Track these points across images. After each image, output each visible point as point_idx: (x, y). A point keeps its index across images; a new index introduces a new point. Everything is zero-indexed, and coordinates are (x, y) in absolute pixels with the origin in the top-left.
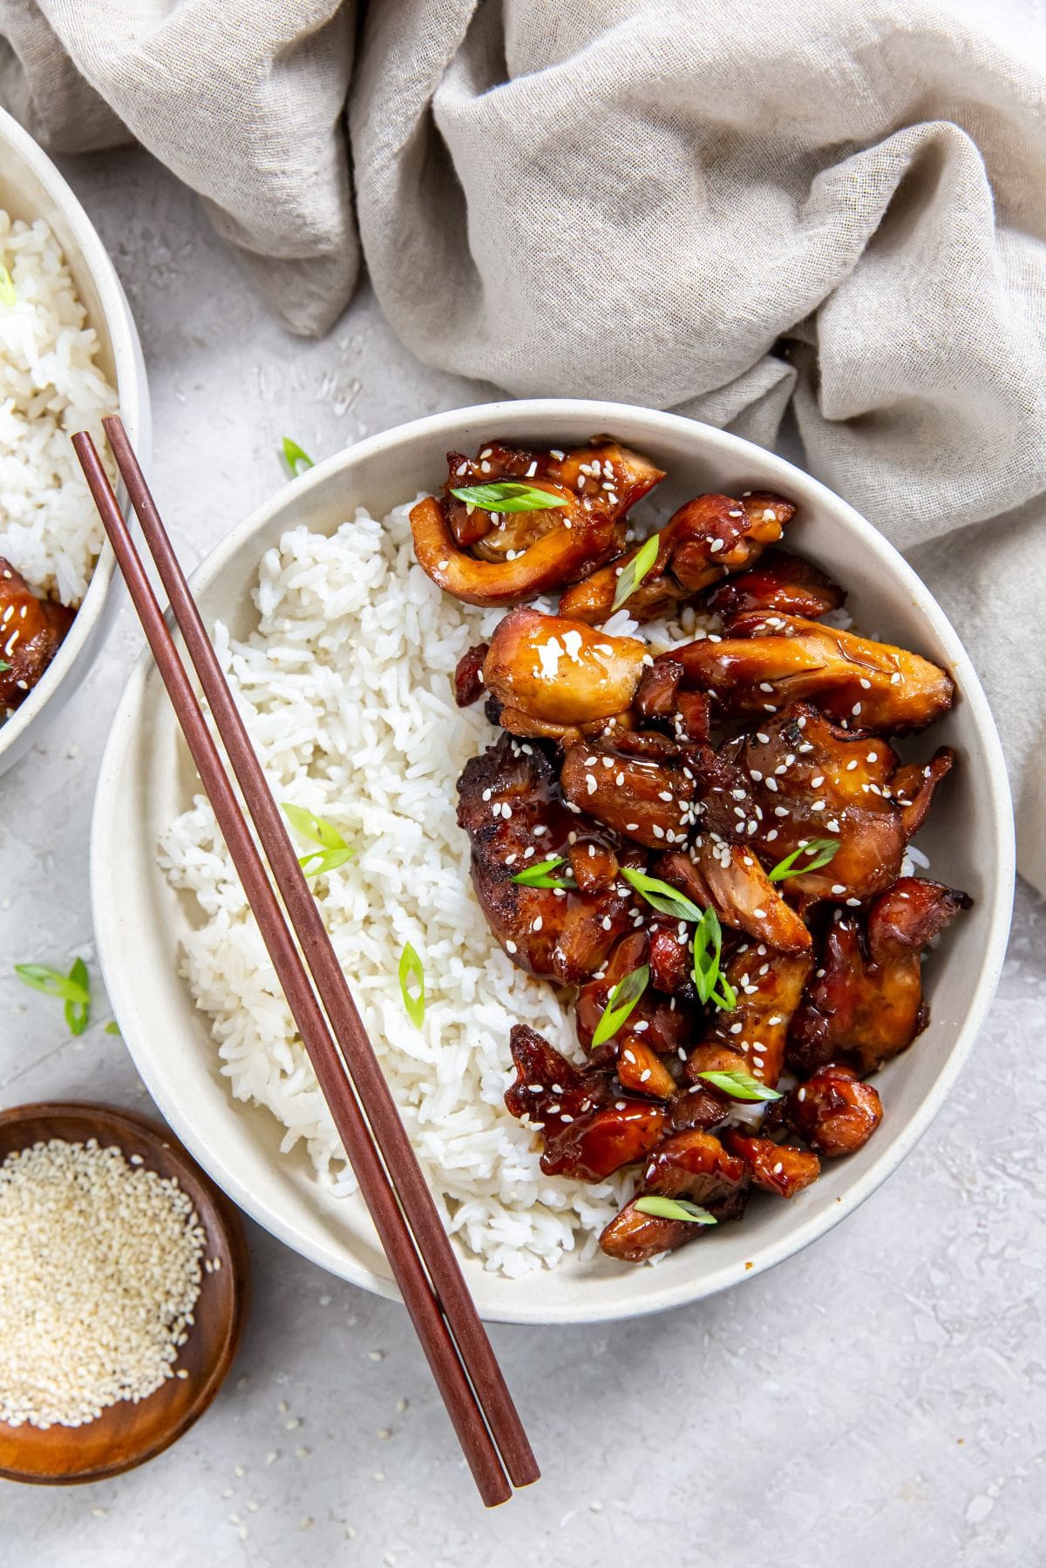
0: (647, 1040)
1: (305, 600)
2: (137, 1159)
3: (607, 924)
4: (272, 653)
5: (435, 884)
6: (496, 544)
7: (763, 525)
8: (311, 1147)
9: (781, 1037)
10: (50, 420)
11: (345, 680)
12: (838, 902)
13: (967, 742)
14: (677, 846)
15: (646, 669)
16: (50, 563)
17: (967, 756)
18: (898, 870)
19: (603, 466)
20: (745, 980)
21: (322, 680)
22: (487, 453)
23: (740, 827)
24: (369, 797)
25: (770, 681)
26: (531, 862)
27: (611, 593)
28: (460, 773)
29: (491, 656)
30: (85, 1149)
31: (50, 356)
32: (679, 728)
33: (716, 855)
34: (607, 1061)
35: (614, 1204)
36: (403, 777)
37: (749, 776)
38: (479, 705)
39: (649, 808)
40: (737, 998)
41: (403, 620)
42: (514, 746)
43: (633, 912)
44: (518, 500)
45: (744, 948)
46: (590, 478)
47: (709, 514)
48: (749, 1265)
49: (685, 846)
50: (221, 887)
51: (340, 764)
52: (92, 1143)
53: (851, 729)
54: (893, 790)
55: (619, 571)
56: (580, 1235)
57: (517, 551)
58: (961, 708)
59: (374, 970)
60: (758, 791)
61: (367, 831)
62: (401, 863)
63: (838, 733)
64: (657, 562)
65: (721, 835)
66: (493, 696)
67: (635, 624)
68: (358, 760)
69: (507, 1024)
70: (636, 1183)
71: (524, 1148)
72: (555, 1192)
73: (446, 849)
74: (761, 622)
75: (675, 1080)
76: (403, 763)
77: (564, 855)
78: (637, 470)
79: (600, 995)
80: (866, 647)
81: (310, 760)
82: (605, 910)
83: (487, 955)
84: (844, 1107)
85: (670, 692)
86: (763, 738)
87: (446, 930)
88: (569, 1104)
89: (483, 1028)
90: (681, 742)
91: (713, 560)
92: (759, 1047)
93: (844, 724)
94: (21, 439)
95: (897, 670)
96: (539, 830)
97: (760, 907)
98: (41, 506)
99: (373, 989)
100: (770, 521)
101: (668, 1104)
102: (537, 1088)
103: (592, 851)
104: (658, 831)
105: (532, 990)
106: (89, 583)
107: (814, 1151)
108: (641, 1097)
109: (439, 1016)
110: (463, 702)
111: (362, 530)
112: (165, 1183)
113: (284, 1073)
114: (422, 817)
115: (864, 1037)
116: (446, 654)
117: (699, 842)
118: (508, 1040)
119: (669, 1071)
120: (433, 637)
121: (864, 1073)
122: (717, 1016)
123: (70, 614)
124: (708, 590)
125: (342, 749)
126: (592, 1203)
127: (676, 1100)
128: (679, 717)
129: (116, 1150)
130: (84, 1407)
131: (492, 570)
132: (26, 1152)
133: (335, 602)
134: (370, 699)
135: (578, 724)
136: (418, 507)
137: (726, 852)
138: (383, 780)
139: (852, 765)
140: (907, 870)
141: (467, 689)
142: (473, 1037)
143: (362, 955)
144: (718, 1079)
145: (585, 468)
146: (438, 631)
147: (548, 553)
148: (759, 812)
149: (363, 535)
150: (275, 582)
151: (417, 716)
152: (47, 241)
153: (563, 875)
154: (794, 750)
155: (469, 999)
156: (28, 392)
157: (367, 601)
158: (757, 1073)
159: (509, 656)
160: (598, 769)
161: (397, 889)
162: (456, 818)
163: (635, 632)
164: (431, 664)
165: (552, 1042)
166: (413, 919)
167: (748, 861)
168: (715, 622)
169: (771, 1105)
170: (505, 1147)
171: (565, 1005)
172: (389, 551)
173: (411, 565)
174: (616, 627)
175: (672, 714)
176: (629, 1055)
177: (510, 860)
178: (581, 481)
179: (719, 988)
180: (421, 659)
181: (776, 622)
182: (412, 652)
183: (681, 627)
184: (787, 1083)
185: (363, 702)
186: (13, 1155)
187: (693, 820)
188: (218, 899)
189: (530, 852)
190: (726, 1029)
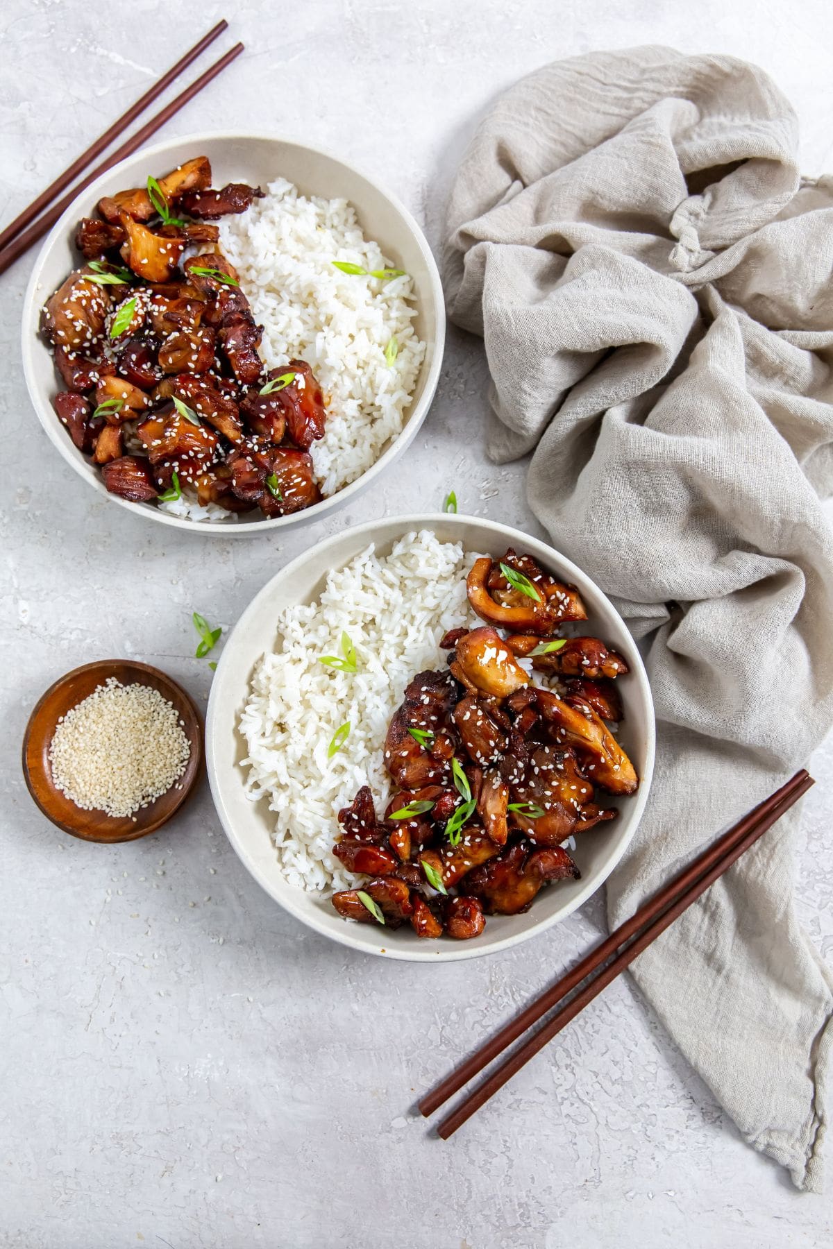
0: (412, 832)
1: (413, 561)
2: (182, 723)
3: (431, 774)
4: (385, 571)
5: (378, 707)
6: (502, 596)
7: (610, 668)
8: (252, 771)
9: (465, 871)
10: (370, 418)
11: (404, 603)
12: (528, 837)
13: (626, 813)
14: (481, 765)
15: (522, 688)
16: (328, 472)
17: (622, 818)
18: (560, 842)
19: (565, 598)
20: (468, 838)
21: (395, 596)
22: (525, 559)
23: (511, 777)
24: (379, 654)
25: (566, 730)
26: (421, 728)
27: (531, 648)
28: (420, 672)
29: (466, 637)
30: (166, 703)
31: (388, 396)
32: (517, 720)
33: (494, 781)
34: (390, 828)
35: (350, 885)
36: (397, 657)
37: (530, 760)
38: (447, 652)
39: (482, 743)
40: (459, 843)
41: (444, 597)
42: (449, 678)
43: (445, 778)
44: (523, 587)
45: (476, 826)
46: (557, 599)
47: (592, 648)
48: (383, 951)
49: (484, 768)
50: (296, 644)
51: (377, 633)
52: (170, 703)
53: (584, 773)
54: (582, 810)
55: (541, 643)
56: (327, 887)
57: (508, 605)
58: (634, 798)
59: (328, 721)
60: (529, 769)
61: (367, 666)
62: (371, 689)
63: (578, 771)
64: (559, 650)
65: (502, 775)
66: (455, 653)
67: (532, 667)
68: (386, 637)
69: (363, 782)
70: (365, 884)
71: (332, 836)
72: (331, 862)
73: (392, 697)
74: (580, 704)
75: (411, 855)
76: (401, 651)
77: (436, 735)
78: (577, 609)
79: (408, 799)
80: (614, 746)
81: (367, 622)
82: (434, 769)
83: (376, 750)
84: (468, 919)
85: (524, 704)
86: (547, 750)
87: (368, 728)
88: (363, 833)
89: (353, 777)
90: (514, 727)
91: (580, 666)
92: (453, 868)
93: (583, 769)
94: (353, 417)
95: (620, 764)
96: (433, 718)
97: (495, 814)
98: (341, 448)
99: (323, 729)
100: (614, 669)
101: (401, 863)
102: (355, 817)
103: (447, 742)
104: (478, 755)
105: (383, 777)
106: (336, 492)
107: (443, 926)
108: (392, 852)
109: (339, 759)
110: (442, 646)
111: (455, 551)
112: (186, 740)
113: (264, 734)
114: (392, 678)
115: (497, 897)
116: (450, 622)
117: (491, 771)
118: (359, 789)
119: (411, 850)
120: (451, 612)
121: (487, 912)
122: (447, 844)
123: (320, 498)
124: (570, 676)
125: (383, 628)
126: (342, 878)
127: (405, 864)
128: (521, 717)
129: (177, 713)
130: (88, 802)
131: (493, 604)
132: (143, 687)
133: (423, 570)
134: (408, 617)
135: (480, 689)
136: (483, 559)
137: (499, 783)
138: (389, 652)
139: (574, 787)
140: (564, 845)
141: (448, 641)
142: (346, 777)
143: (329, 712)
144: (428, 868)
145: (558, 593)
146: (454, 612)
147: (519, 615)
148: (523, 777)
149: (454, 553)
150: (407, 545)
151: (421, 638)
152: (421, 352)
153: (429, 743)
154: (555, 764)
155: (356, 761)
156: (370, 402)
157: (436, 579)
158: (445, 878)
159: (474, 643)
160: (474, 713)
161: (362, 698)
162: (405, 688)
163: (529, 671)
164: (442, 621)
165: (375, 803)
166: (358, 714)
167: (504, 793)
168: (564, 690)
169: (440, 895)
170: (325, 830)
171: (391, 793)
172: (460, 566)
173: (463, 578)
174: (523, 663)
175: (519, 714)
176: (400, 832)
177: (414, 720)
178: (553, 597)
179: (455, 833)
180: (439, 617)
181: (586, 709)
182: (438, 611)
183: (549, 682)
184: (453, 891)
185: (405, 616)
186: (138, 684)
187: (495, 760)
188: (291, 648)
189: (423, 723)
190: (446, 852)
